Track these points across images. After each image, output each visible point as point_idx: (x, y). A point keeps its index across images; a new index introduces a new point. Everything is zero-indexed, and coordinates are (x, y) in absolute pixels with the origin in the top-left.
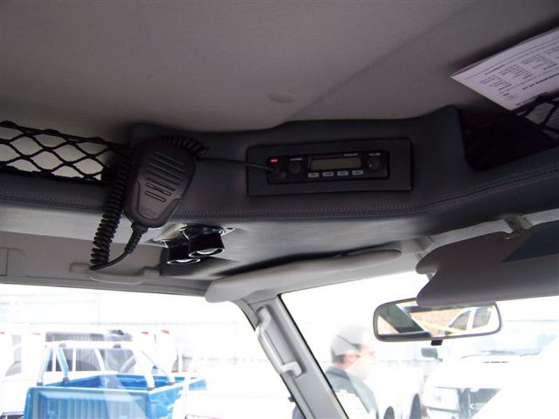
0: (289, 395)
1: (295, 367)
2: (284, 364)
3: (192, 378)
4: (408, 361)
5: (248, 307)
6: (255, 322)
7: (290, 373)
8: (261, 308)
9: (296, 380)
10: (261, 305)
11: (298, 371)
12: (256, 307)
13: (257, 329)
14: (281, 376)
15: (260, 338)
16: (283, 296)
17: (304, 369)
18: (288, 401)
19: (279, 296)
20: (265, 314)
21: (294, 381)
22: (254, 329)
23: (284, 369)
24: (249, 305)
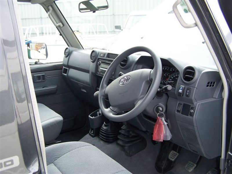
0: (60, 34)
1: (60, 24)
2: (57, 23)
3: (26, 40)
4: (111, 32)
5: (45, 6)
6: (47, 10)
7: (59, 26)
8: (49, 6)
9: (61, 28)
10: (49, 5)
11: (62, 25)
12: (47, 6)
13: (48, 13)
14: (56, 27)
15: (49, 15)
16: (56, 2)
17: (63, 25)
18: (59, 35)
19: (54, 2)
20: (50, 8)
21: (61, 29)
22: (47, 13)
23: (57, 25)
24: (45, 5)
